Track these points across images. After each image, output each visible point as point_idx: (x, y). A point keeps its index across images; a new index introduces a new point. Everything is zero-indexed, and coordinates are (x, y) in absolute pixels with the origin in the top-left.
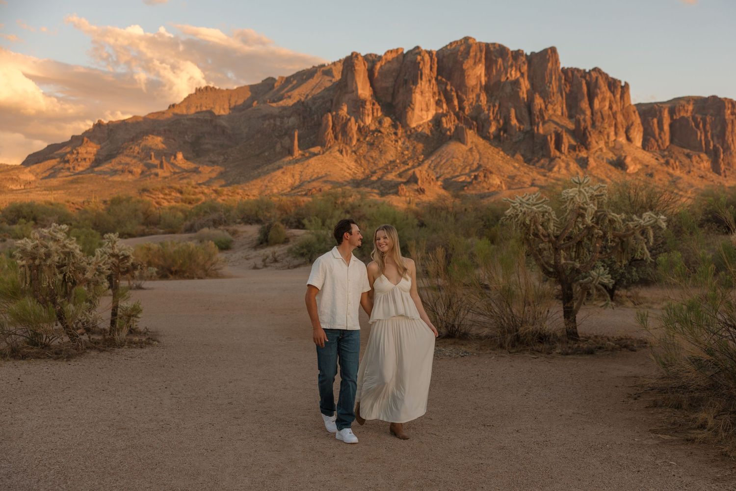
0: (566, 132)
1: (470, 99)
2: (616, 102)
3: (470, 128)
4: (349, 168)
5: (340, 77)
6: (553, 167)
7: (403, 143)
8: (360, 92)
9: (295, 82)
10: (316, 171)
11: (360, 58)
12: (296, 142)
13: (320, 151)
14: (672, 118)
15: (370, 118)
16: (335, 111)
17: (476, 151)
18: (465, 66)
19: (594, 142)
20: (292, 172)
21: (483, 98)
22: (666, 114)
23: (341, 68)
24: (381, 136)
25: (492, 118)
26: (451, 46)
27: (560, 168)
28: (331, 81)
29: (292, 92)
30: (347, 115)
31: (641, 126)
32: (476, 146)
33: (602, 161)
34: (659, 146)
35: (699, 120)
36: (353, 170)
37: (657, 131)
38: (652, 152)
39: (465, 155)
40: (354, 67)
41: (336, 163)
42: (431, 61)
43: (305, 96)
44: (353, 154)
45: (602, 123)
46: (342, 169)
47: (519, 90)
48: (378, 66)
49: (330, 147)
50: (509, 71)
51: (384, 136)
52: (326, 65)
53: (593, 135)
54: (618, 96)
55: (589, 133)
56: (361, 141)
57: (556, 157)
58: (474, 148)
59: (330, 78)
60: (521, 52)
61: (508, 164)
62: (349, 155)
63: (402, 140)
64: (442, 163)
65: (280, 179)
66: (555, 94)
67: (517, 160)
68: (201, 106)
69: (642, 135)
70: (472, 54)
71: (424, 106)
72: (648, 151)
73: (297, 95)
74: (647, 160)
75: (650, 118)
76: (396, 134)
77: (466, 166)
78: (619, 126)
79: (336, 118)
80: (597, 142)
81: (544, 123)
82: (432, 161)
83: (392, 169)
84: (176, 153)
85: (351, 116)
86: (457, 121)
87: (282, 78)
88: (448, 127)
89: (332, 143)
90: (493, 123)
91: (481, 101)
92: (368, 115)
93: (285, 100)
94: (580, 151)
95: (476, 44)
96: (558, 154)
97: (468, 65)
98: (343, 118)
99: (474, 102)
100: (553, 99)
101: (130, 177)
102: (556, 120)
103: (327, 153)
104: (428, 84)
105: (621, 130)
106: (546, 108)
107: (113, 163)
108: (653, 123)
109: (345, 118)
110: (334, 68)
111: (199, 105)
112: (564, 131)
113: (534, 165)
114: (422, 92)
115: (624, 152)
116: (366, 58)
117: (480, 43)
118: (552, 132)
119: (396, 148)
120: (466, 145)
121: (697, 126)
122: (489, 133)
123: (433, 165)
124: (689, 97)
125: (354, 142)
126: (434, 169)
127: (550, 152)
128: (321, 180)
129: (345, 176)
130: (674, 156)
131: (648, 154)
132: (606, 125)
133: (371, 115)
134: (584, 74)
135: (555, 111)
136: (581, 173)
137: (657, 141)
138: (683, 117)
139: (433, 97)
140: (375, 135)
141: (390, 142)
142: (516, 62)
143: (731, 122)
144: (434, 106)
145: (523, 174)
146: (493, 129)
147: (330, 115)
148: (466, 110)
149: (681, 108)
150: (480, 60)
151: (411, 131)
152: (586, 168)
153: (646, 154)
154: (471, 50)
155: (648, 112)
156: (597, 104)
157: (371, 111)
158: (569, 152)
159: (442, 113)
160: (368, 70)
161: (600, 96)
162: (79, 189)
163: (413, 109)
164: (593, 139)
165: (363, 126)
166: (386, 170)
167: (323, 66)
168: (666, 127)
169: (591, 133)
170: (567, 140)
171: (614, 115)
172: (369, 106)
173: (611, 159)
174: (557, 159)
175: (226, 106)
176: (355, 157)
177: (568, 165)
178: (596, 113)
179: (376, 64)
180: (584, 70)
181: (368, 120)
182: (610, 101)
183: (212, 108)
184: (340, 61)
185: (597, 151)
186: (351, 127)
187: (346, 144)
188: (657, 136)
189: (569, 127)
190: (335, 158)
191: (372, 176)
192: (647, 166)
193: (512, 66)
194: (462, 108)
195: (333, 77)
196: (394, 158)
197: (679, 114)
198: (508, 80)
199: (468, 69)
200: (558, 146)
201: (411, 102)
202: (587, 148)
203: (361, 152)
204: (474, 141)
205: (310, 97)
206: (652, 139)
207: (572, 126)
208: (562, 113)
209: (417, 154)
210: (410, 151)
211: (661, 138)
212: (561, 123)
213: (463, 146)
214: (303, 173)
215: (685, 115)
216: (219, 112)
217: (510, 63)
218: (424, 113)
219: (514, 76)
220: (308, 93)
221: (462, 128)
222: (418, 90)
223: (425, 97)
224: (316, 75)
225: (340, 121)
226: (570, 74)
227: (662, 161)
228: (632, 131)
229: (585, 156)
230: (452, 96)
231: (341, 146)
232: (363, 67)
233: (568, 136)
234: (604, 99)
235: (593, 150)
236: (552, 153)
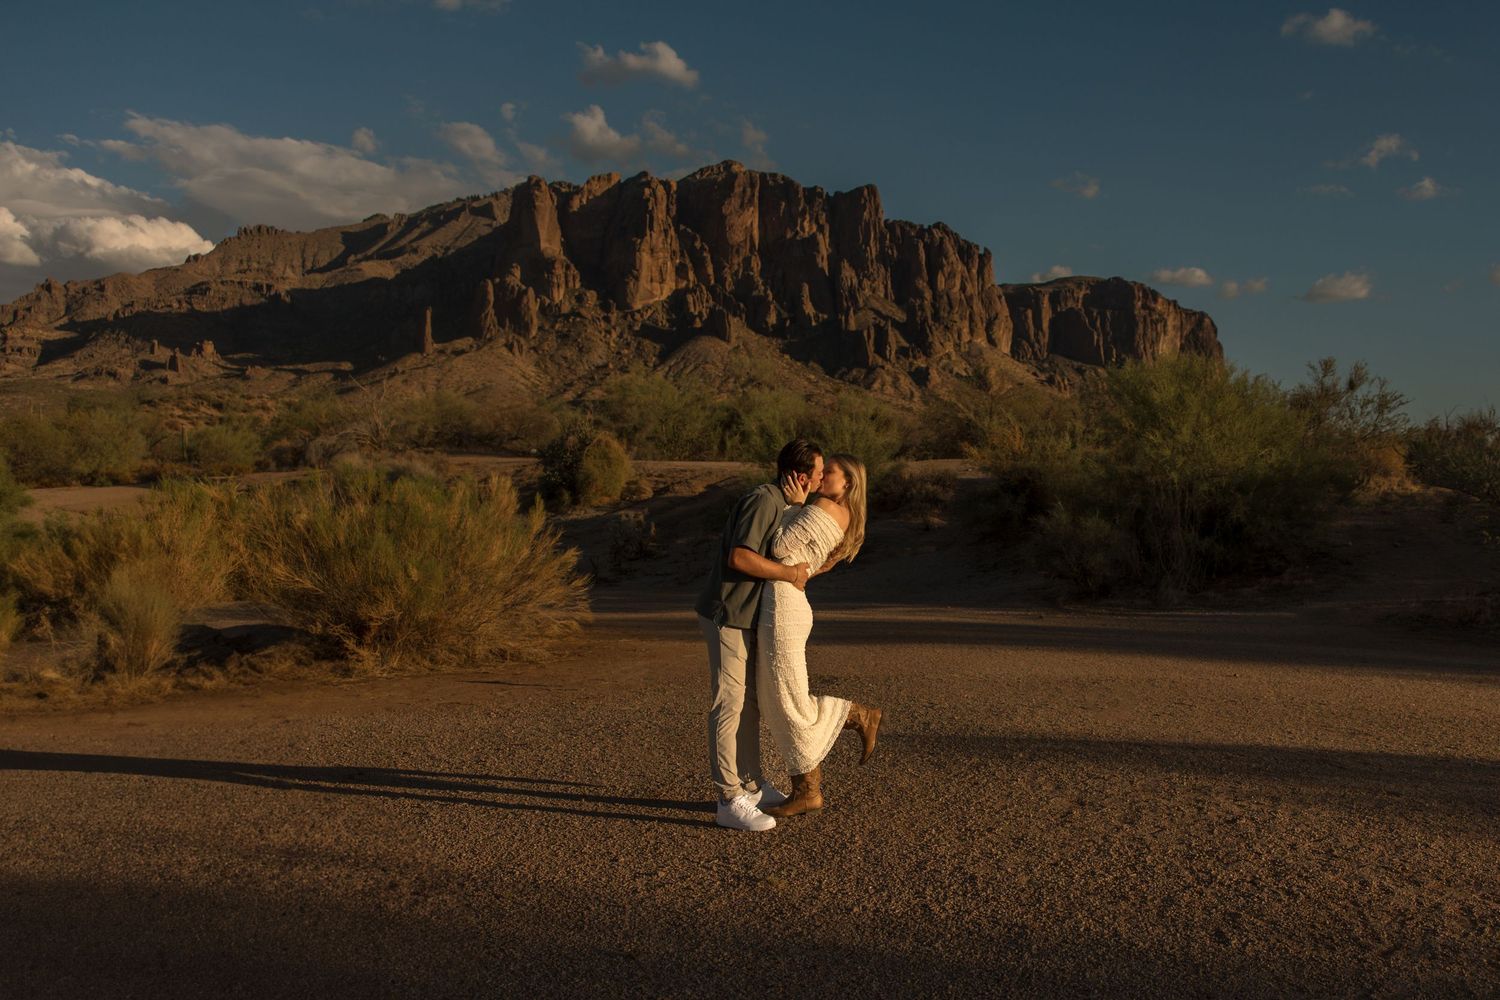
0: (892, 326)
1: (732, 264)
2: (972, 280)
3: (735, 315)
4: (523, 376)
5: (506, 220)
6: (872, 383)
7: (621, 336)
8: (543, 245)
9: (425, 225)
10: (465, 379)
11: (544, 187)
12: (428, 329)
13: (471, 346)
14: (1054, 310)
15: (562, 291)
16: (500, 277)
17: (745, 353)
18: (725, 210)
19: (937, 344)
20: (421, 380)
21: (756, 264)
22: (1046, 303)
23: (509, 204)
24: (581, 322)
25: (770, 298)
26: (702, 175)
27: (883, 384)
28: (490, 225)
29: (420, 241)
30: (520, 284)
31: (1009, 318)
32: (745, 344)
33: (949, 375)
34: (1034, 353)
35: (1095, 314)
36: (532, 380)
37: (1032, 332)
38: (1024, 363)
39: (726, 359)
40: (534, 202)
41: (501, 368)
42: (668, 198)
43: (443, 251)
44: (532, 351)
45: (949, 313)
46: (512, 378)
47: (815, 253)
48: (576, 205)
49: (490, 340)
50: (799, 222)
51: (587, 322)
52: (482, 197)
53: (935, 333)
54: (974, 271)
55: (930, 328)
56: (547, 331)
57: (877, 366)
58: (742, 347)
59: (488, 221)
60: (819, 190)
61: (798, 375)
62: (524, 353)
63: (618, 329)
64: (688, 370)
65: (400, 393)
66: (875, 263)
67: (813, 369)
68: (249, 259)
69: (1011, 333)
70: (738, 190)
71: (656, 275)
72: (1018, 360)
73: (429, 247)
74: (1021, 376)
75: (1022, 309)
76: (607, 320)
77: (729, 378)
78: (977, 318)
79: (501, 288)
80: (942, 344)
81: (857, 310)
82: (670, 367)
83: (602, 379)
84: (202, 342)
85: (527, 286)
86: (711, 301)
87: (402, 216)
88: (696, 313)
89: (493, 333)
90: (772, 307)
91: (752, 270)
92: (558, 286)
93: (406, 256)
94: (915, 357)
95: (744, 173)
96: (880, 361)
97: (731, 208)
98: (513, 287)
99: (741, 271)
100: (871, 270)
101: (112, 383)
102: (876, 305)
103: (486, 348)
104: (663, 234)
105: (980, 324)
106: (860, 283)
107: (77, 358)
108: (1026, 317)
109: (517, 288)
110: (495, 203)
111: (245, 258)
112: (890, 324)
113: (841, 378)
114: (652, 250)
115: (984, 360)
116: (554, 188)
117: (750, 172)
118: (871, 324)
119: (609, 344)
120: (728, 342)
121: (1093, 323)
122: (766, 323)
123: (671, 373)
124: (1080, 277)
125: (534, 332)
126: (675, 381)
127: (868, 357)
128: (475, 396)
129: (518, 390)
130: (1058, 370)
131: (1020, 365)
132: (956, 317)
133: (564, 286)
134: (921, 232)
135: (874, 291)
136: (917, 394)
137: (1032, 346)
138: (1072, 309)
139: (672, 259)
140: (571, 320)
141: (597, 333)
142: (811, 209)
143: (1142, 320)
144: (674, 274)
145: (823, 392)
146: (772, 319)
147: (489, 282)
148: (727, 283)
149: (1068, 294)
150: (751, 201)
151: (633, 316)
152: (926, 386)
153: (1018, 366)
154: (736, 184)
155: (1021, 298)
156: (941, 279)
157: (563, 279)
158: (898, 358)
159: (687, 285)
160: (557, 207)
161: (947, 269)
162: (7, 404)
163: (637, 279)
164: (936, 337)
165: (549, 305)
166: (591, 380)
167: (476, 198)
168: (1045, 325)
169: (933, 328)
170: (895, 339)
171: (969, 299)
172: (559, 271)
173: (964, 374)
174: (879, 370)
175: (297, 263)
176: (535, 356)
177: (896, 380)
178: (941, 297)
179: (572, 199)
180: (922, 226)
181: (559, 295)
182: (962, 277)
183: (269, 265)
184: (506, 192)
185: (941, 358)
186: (527, 305)
187: (519, 334)
188: (1033, 337)
189: (897, 318)
190: (499, 357)
191: (565, 390)
192: (1021, 384)
193: (804, 212)
194: (720, 280)
195: (495, 219)
196: (605, 361)
197: (1066, 305)
198: (798, 238)
199: (731, 213)
200: (880, 350)
201: (634, 268)
202: (925, 354)
203: (546, 348)
204: (742, 334)
205: (452, 251)
206: (1024, 342)
207: (901, 316)
208: (886, 295)
209: (643, 354)
210: (633, 349)
211: (1038, 341)
212: (884, 312)
213: (723, 343)
214: (441, 383)
215: (1074, 306)
216: (284, 273)
217: (800, 209)
218: (656, 285)
219: (807, 230)
220: (448, 245)
221: (721, 311)
222: (645, 247)
223: (658, 259)
224: (463, 215)
225: (508, 293)
226: (898, 231)
227: (1043, 377)
228: (995, 328)
229: (923, 365)
230: (704, 258)
231: (510, 337)
232: (548, 202)
233: (897, 332)
234: (951, 275)
235: (936, 357)
236: (870, 360)
